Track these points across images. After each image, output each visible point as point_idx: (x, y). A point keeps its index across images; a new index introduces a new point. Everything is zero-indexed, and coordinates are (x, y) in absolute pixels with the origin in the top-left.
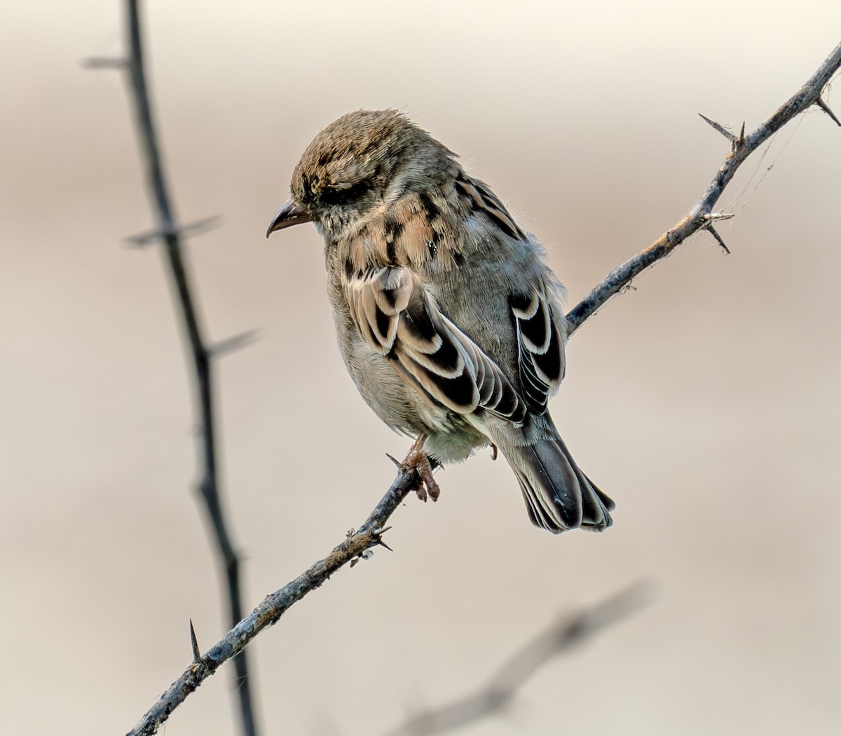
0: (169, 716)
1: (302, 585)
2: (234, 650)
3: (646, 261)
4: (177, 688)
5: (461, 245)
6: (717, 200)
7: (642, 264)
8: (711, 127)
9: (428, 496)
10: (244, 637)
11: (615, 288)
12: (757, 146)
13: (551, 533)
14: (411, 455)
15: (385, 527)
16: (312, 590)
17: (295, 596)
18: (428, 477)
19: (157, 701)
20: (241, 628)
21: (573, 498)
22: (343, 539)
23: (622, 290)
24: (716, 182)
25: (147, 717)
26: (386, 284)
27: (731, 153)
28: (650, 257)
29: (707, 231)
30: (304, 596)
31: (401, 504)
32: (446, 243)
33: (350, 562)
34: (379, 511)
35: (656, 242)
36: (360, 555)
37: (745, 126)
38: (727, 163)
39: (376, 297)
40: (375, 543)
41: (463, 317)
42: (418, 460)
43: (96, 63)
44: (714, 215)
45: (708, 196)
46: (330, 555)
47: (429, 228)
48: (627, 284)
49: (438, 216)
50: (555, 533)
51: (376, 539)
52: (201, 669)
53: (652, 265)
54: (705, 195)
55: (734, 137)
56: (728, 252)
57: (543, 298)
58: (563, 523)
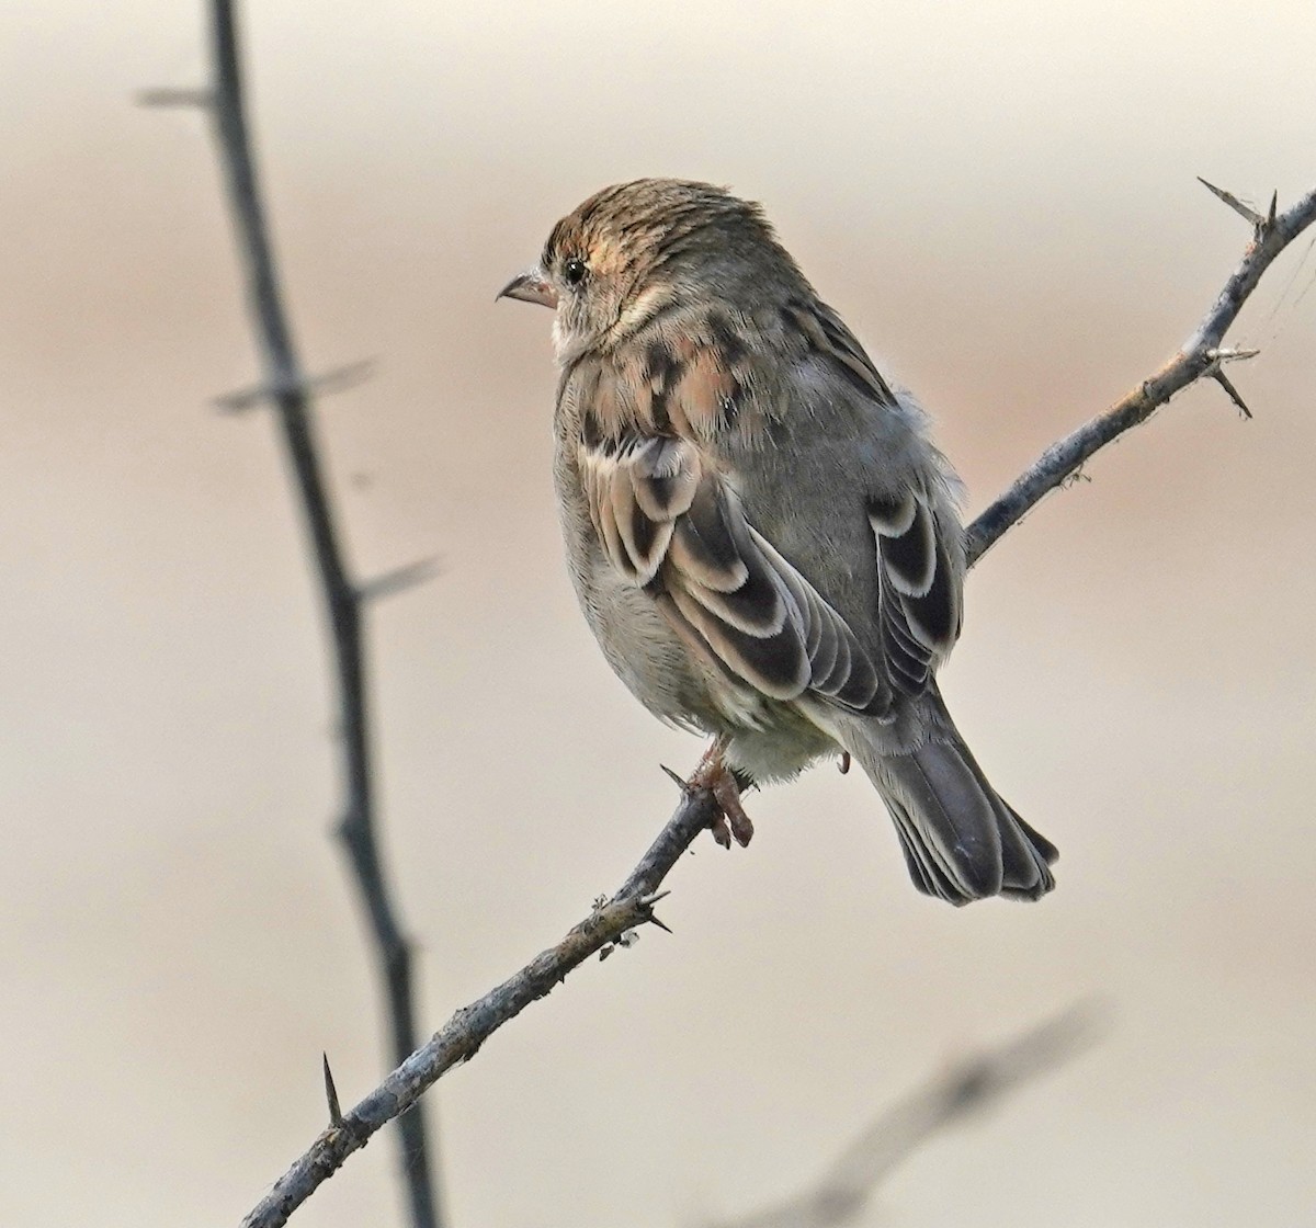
0: (289, 1219)
1: (516, 992)
2: (400, 1106)
3: (1109, 430)
4: (301, 1170)
5: (783, 410)
6: (1229, 325)
7: (1100, 437)
8: (1218, 200)
9: (733, 838)
10: (416, 1082)
11: (1053, 478)
12: (1299, 232)
13: (951, 905)
14: (703, 768)
15: (659, 891)
16: (533, 1002)
17: (504, 1012)
18: (732, 806)
19: (267, 1194)
20: (412, 1066)
21: (988, 845)
22: (586, 913)
23: (1067, 482)
24: (1226, 295)
25: (251, 1220)
26: (654, 468)
27: (1254, 244)
28: (1114, 424)
29: (1214, 379)
30: (521, 1012)
31: (687, 852)
32: (756, 405)
33: (598, 953)
34: (648, 865)
35: (1124, 399)
36: (617, 940)
37: (1278, 198)
38: (1247, 262)
39: (636, 488)
40: (642, 918)
41: (787, 533)
42: (717, 775)
43: (160, 98)
44: (1224, 350)
45: (1213, 318)
46: (564, 941)
47: (727, 377)
48: (1075, 471)
49: (742, 357)
50: (957, 905)
51: (644, 913)
52: (344, 1138)
53: (1118, 437)
54: (1209, 317)
55: (1257, 216)
56: (1249, 415)
57: (923, 501)
58: (970, 889)
